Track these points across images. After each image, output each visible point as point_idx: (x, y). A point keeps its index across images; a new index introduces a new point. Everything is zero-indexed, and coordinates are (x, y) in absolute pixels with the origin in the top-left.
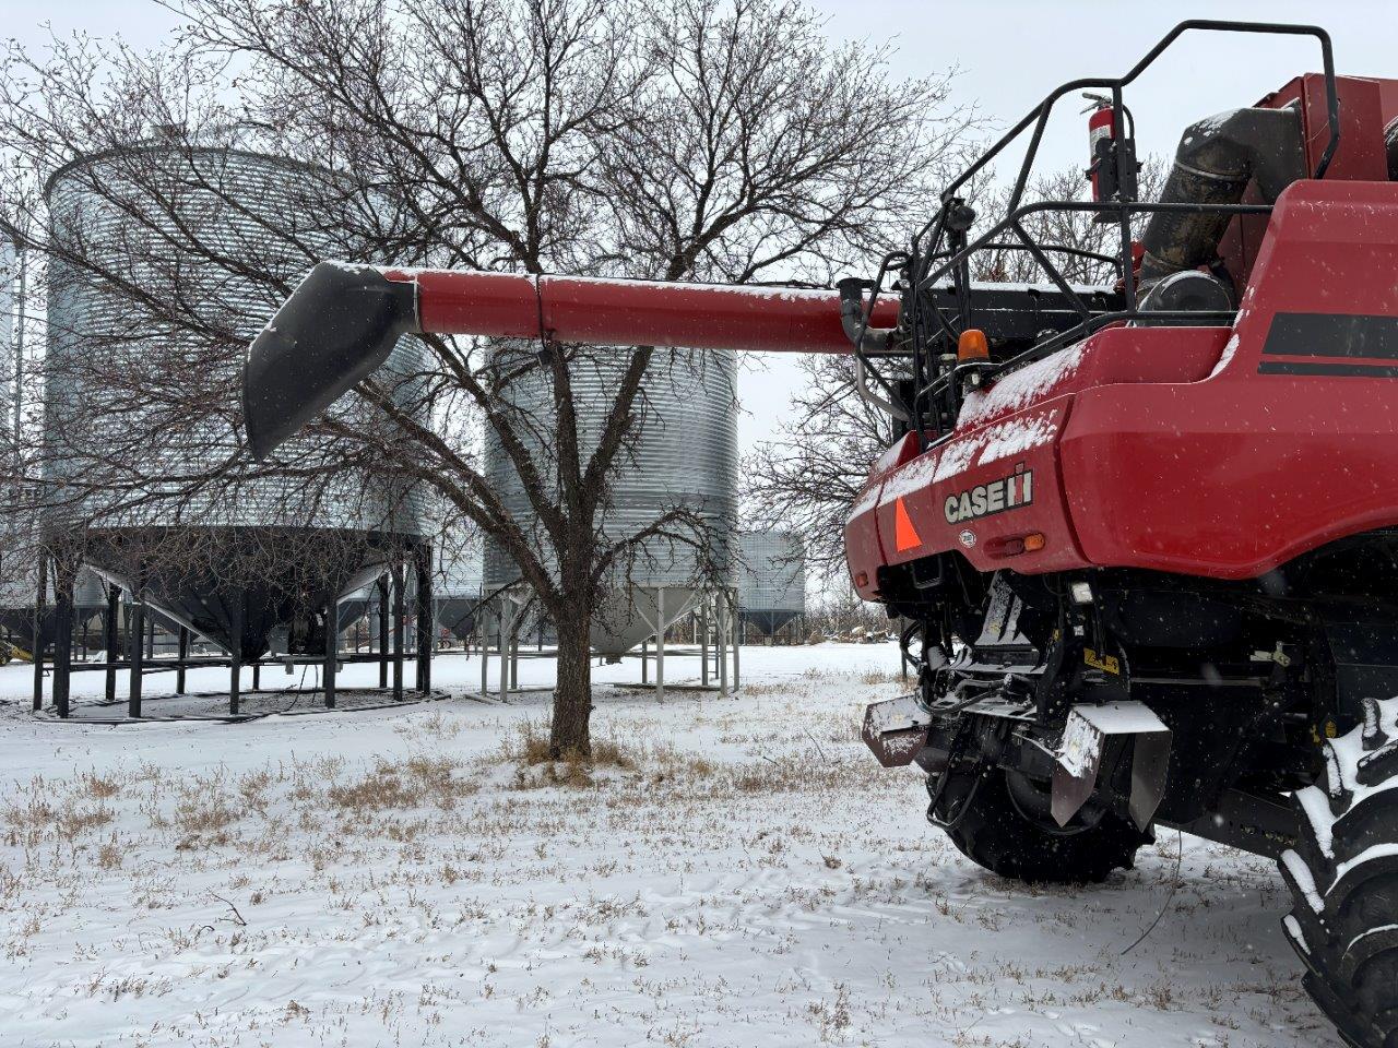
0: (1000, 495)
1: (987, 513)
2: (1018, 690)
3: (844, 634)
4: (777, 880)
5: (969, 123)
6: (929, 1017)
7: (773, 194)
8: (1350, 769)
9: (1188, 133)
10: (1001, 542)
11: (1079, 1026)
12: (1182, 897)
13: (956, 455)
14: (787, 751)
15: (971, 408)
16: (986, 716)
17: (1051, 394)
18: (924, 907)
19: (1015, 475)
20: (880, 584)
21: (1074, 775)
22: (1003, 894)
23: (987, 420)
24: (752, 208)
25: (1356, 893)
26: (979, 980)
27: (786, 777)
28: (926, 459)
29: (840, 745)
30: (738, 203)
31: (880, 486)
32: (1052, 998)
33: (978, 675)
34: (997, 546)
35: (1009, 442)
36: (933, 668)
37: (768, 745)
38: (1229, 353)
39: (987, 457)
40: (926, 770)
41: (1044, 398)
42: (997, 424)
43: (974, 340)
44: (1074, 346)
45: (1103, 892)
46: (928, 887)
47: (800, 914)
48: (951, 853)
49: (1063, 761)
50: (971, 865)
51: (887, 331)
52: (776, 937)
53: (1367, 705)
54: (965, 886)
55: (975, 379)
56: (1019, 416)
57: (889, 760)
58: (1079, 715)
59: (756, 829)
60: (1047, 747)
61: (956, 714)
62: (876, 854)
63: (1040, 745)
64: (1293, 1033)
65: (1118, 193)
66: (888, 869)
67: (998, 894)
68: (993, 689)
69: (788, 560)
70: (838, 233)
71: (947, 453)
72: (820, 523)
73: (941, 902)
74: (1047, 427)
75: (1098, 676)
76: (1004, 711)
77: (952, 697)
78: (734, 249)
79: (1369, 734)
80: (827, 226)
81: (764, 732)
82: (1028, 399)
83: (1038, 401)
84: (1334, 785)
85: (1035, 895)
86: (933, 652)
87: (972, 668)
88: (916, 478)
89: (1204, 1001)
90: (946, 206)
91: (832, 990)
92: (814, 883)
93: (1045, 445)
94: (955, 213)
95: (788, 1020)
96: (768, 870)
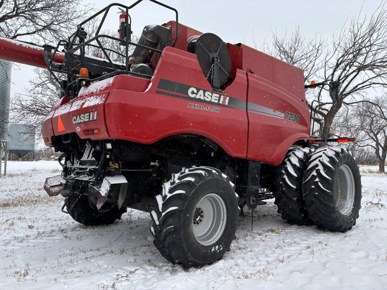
0: (88, 117)
1: (84, 122)
2: (91, 173)
3: (48, 158)
4: (10, 234)
5: (92, 9)
6: (55, 268)
7: (26, 13)
8: (167, 190)
9: (145, 27)
10: (88, 131)
11: (99, 262)
12: (132, 225)
13: (77, 104)
14: (21, 194)
15: (82, 91)
16: (81, 180)
17: (104, 90)
18: (59, 236)
19: (92, 112)
20: (52, 142)
21: (103, 195)
22: (85, 230)
23: (86, 95)
24: (17, 15)
25: (165, 219)
26: (73, 255)
27: (19, 202)
28: (68, 104)
29: (40, 191)
30: (12, 12)
31: (54, 111)
32: (93, 256)
33: (81, 169)
34: (86, 132)
35: (92, 102)
36: (68, 167)
37: (14, 192)
38: (149, 87)
39: (85, 106)
40: (64, 197)
41: (102, 91)
42: (89, 96)
43: (84, 71)
44: (111, 78)
45: (112, 226)
46: (62, 230)
47: (17, 244)
48: (71, 220)
49: (101, 192)
50: (77, 223)
51: (59, 64)
52: (7, 252)
53: (172, 175)
54: (74, 229)
55: (84, 83)
56: (95, 95)
57: (51, 194)
58: (106, 179)
59: (5, 218)
60: (97, 188)
61: (73, 180)
62: (47, 223)
63: (95, 188)
64: (151, 255)
65: (126, 38)
66: (50, 227)
67: (84, 230)
68: (84, 172)
69: (25, 133)
70: (48, 31)
71: (74, 103)
72: (38, 122)
73: (65, 235)
74: (102, 99)
75: (113, 169)
76: (86, 179)
77: (72, 175)
78: (10, 28)
79: (172, 182)
80: (44, 28)
81: (13, 188)
82: (98, 91)
83: (100, 91)
84: (163, 194)
85: (94, 229)
86: (68, 162)
87: (79, 167)
88: (65, 110)
89: (132, 250)
90: (78, 30)
91: (25, 265)
92: (24, 234)
93: (101, 104)
94: (81, 32)
95: (6, 278)
96: (7, 231)
